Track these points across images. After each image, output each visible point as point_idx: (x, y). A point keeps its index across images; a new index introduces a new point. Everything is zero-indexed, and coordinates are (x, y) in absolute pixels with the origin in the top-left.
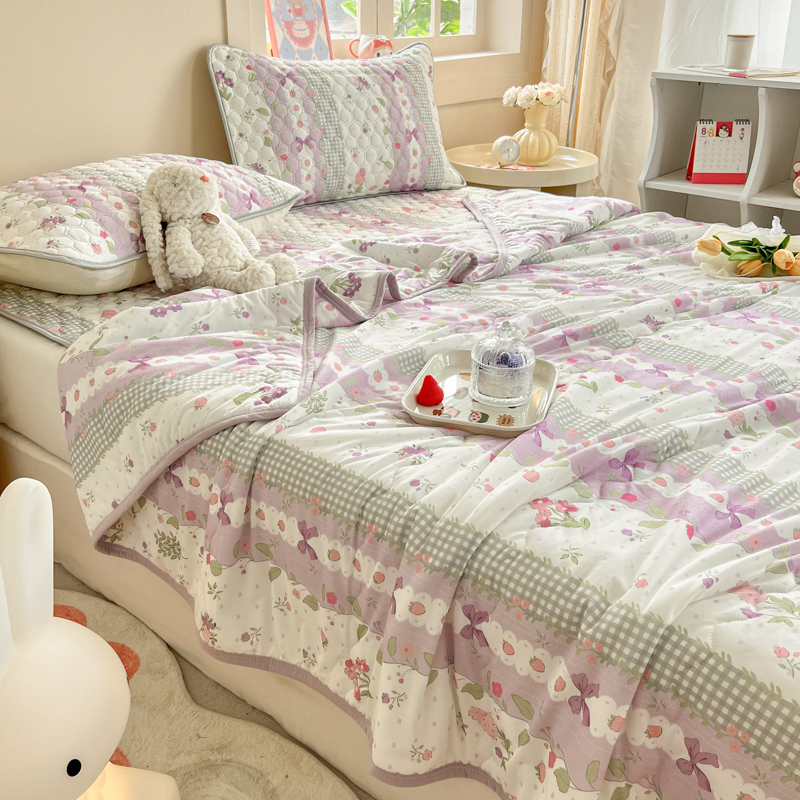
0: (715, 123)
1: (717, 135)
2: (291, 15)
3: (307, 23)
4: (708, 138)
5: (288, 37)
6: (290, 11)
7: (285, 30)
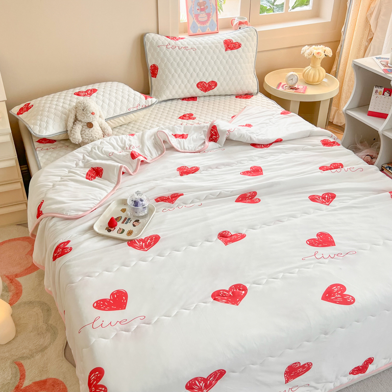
0: (383, 88)
1: (383, 94)
2: (199, 11)
3: (206, 14)
4: (378, 95)
5: (195, 21)
6: (198, 10)
7: (194, 18)
